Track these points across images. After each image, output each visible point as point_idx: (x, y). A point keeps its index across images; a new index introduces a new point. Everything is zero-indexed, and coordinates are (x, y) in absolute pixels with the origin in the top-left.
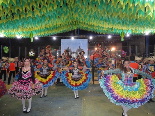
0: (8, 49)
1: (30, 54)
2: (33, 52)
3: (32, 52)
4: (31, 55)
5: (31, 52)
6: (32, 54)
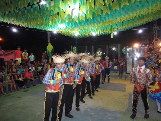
2: (101, 52)
3: (99, 51)
5: (98, 51)
6: (99, 53)
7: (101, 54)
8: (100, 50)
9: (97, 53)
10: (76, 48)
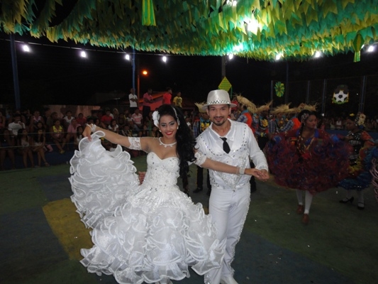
0: (283, 88)
1: (335, 99)
2: (345, 93)
3: (341, 93)
4: (338, 99)
5: (338, 93)
6: (341, 97)
7: (345, 99)
8: (342, 89)
9: (336, 96)
10: (282, 84)
